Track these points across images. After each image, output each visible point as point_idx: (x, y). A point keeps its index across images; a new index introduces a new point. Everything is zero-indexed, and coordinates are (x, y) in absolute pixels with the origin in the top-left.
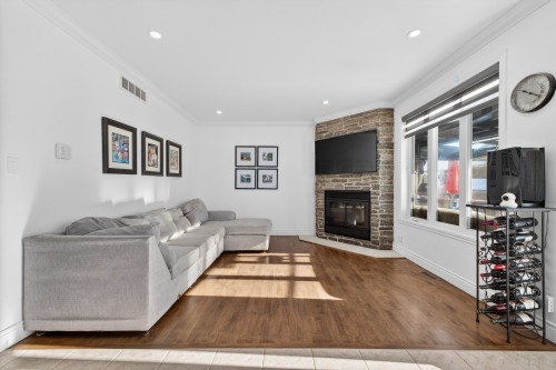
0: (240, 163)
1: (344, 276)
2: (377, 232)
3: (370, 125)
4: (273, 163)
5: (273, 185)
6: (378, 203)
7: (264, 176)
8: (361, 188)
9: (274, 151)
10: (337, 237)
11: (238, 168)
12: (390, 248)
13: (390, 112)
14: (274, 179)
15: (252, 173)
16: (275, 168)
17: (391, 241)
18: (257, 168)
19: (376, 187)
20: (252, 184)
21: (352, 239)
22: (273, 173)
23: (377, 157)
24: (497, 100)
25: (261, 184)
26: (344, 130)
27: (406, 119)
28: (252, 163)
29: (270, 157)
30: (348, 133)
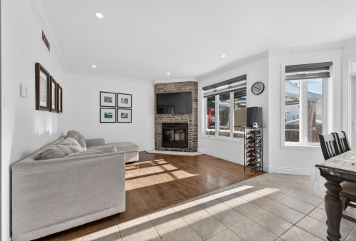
0: (104, 104)
1: (190, 165)
2: (191, 144)
3: (187, 89)
4: (129, 105)
5: (129, 120)
6: (191, 129)
7: (122, 114)
8: (183, 121)
9: (129, 97)
10: (170, 149)
11: (102, 107)
12: (196, 151)
13: (196, 84)
14: (129, 116)
15: (113, 112)
16: (130, 108)
17: (197, 147)
18: (117, 108)
19: (191, 121)
20: (113, 119)
21: (178, 149)
22: (129, 112)
23: (191, 106)
24: (246, 88)
25: (120, 119)
26: (173, 90)
27: (205, 89)
28: (113, 104)
29: (126, 101)
30: (176, 91)
